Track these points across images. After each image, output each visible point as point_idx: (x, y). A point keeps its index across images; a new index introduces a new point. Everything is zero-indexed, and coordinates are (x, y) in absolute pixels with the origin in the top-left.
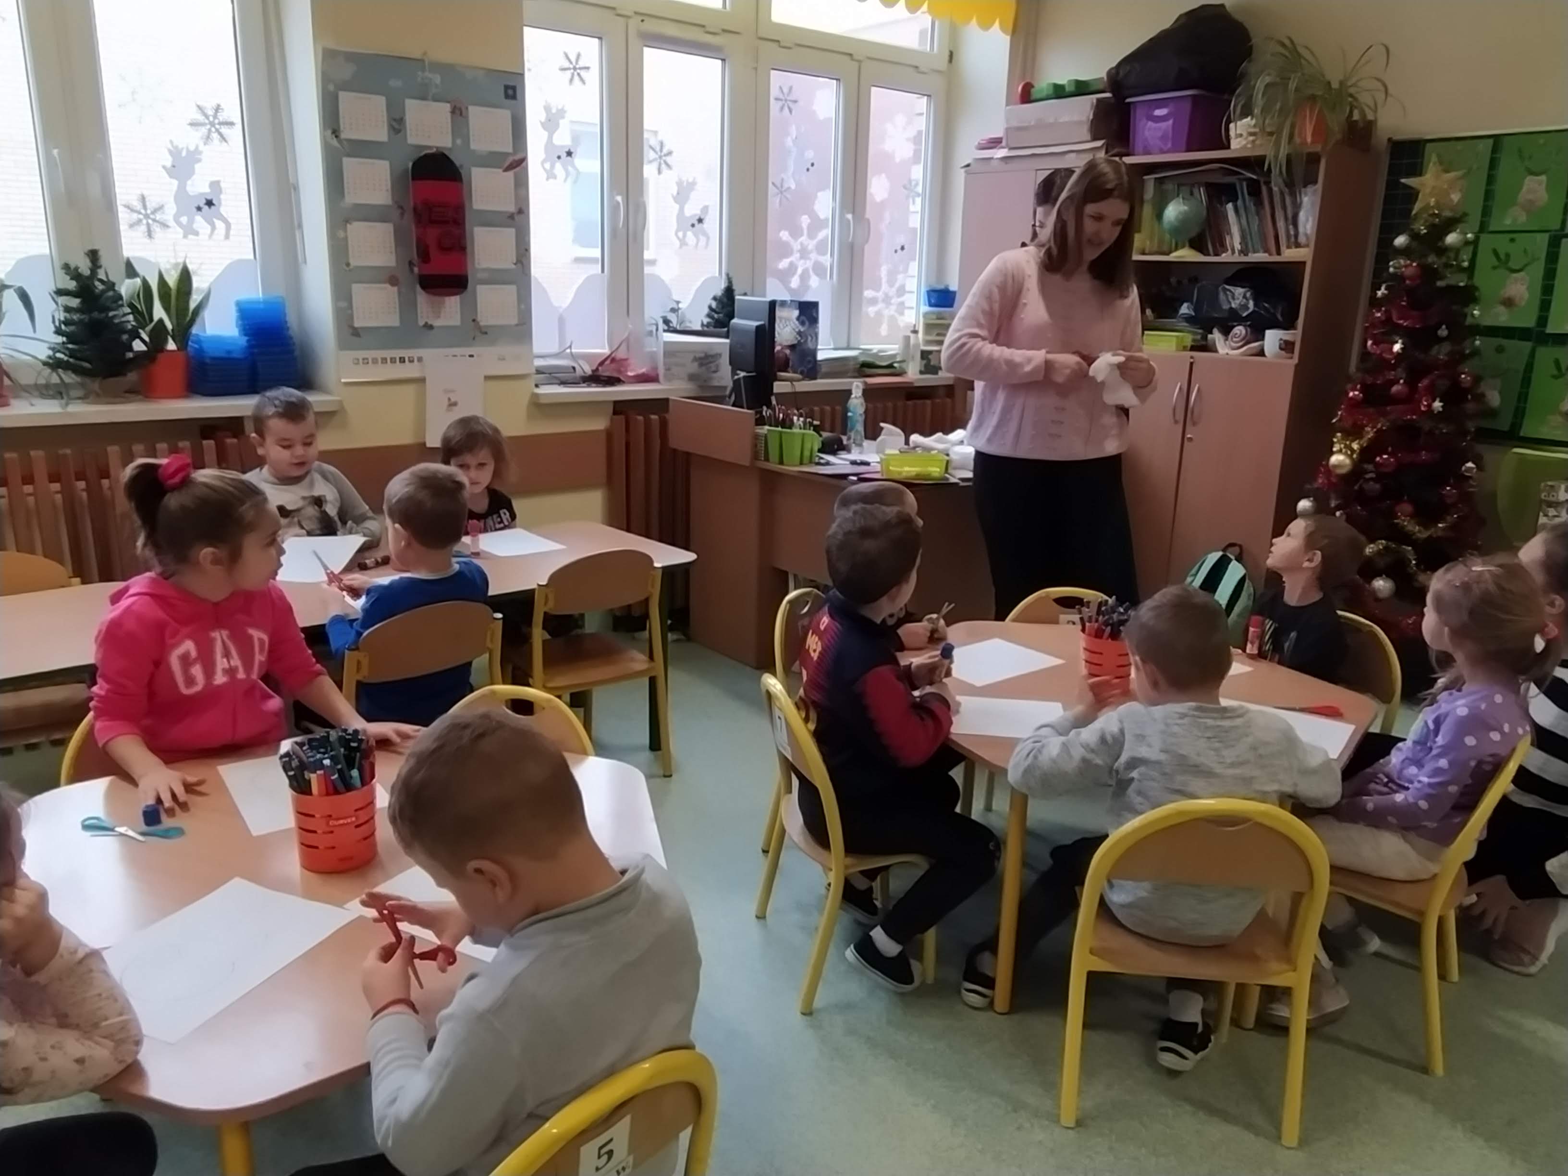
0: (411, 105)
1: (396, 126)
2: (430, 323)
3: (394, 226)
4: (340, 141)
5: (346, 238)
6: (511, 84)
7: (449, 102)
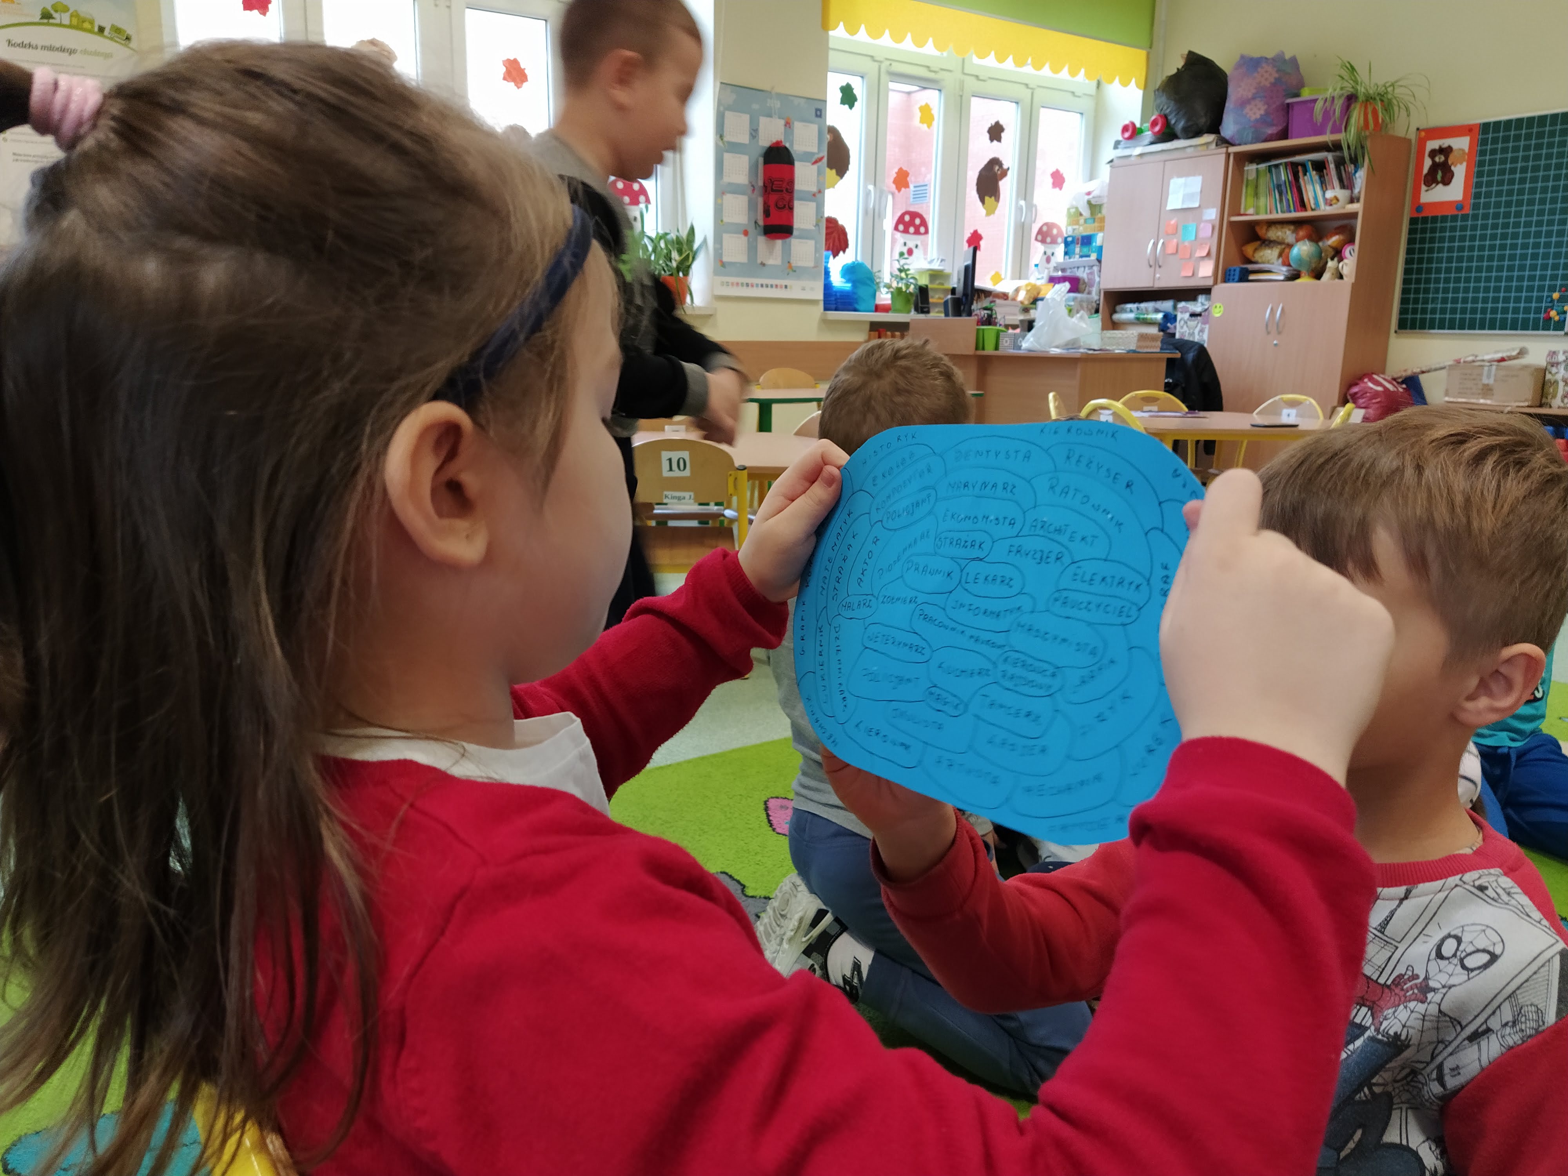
0: (763, 120)
1: (754, 134)
2: (764, 262)
3: (749, 197)
4: (723, 143)
5: (722, 205)
6: (819, 107)
7: (783, 119)
